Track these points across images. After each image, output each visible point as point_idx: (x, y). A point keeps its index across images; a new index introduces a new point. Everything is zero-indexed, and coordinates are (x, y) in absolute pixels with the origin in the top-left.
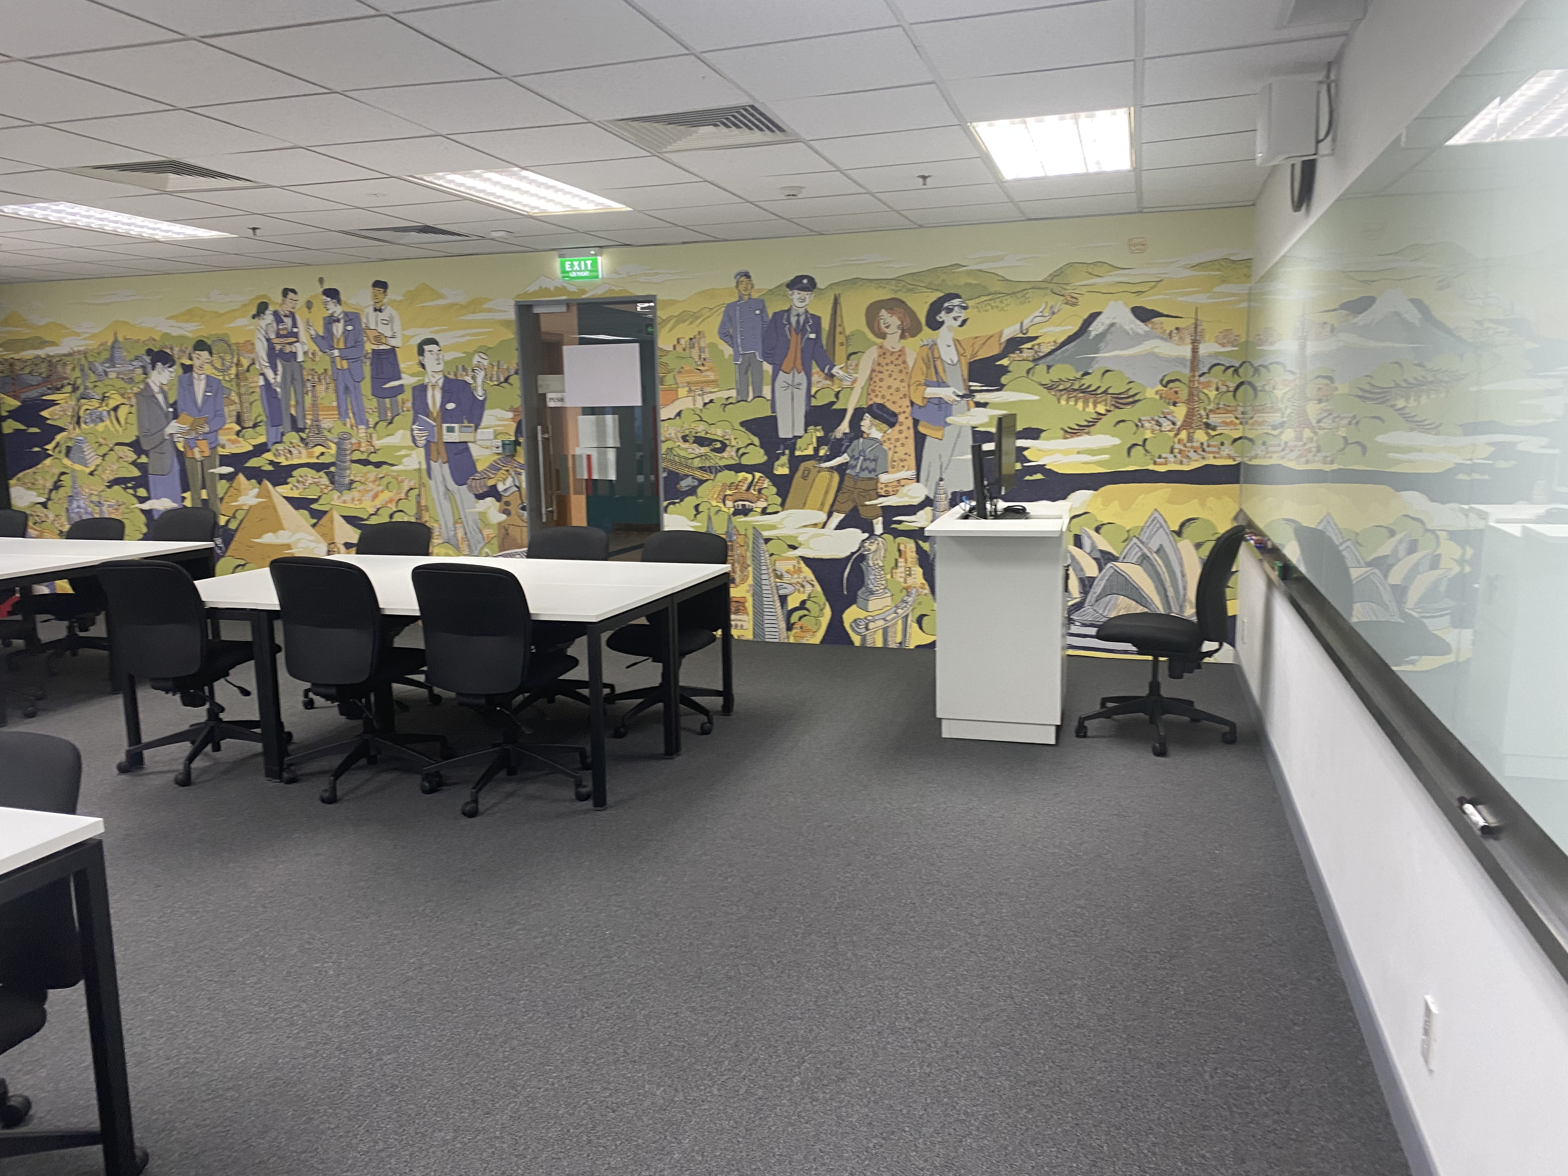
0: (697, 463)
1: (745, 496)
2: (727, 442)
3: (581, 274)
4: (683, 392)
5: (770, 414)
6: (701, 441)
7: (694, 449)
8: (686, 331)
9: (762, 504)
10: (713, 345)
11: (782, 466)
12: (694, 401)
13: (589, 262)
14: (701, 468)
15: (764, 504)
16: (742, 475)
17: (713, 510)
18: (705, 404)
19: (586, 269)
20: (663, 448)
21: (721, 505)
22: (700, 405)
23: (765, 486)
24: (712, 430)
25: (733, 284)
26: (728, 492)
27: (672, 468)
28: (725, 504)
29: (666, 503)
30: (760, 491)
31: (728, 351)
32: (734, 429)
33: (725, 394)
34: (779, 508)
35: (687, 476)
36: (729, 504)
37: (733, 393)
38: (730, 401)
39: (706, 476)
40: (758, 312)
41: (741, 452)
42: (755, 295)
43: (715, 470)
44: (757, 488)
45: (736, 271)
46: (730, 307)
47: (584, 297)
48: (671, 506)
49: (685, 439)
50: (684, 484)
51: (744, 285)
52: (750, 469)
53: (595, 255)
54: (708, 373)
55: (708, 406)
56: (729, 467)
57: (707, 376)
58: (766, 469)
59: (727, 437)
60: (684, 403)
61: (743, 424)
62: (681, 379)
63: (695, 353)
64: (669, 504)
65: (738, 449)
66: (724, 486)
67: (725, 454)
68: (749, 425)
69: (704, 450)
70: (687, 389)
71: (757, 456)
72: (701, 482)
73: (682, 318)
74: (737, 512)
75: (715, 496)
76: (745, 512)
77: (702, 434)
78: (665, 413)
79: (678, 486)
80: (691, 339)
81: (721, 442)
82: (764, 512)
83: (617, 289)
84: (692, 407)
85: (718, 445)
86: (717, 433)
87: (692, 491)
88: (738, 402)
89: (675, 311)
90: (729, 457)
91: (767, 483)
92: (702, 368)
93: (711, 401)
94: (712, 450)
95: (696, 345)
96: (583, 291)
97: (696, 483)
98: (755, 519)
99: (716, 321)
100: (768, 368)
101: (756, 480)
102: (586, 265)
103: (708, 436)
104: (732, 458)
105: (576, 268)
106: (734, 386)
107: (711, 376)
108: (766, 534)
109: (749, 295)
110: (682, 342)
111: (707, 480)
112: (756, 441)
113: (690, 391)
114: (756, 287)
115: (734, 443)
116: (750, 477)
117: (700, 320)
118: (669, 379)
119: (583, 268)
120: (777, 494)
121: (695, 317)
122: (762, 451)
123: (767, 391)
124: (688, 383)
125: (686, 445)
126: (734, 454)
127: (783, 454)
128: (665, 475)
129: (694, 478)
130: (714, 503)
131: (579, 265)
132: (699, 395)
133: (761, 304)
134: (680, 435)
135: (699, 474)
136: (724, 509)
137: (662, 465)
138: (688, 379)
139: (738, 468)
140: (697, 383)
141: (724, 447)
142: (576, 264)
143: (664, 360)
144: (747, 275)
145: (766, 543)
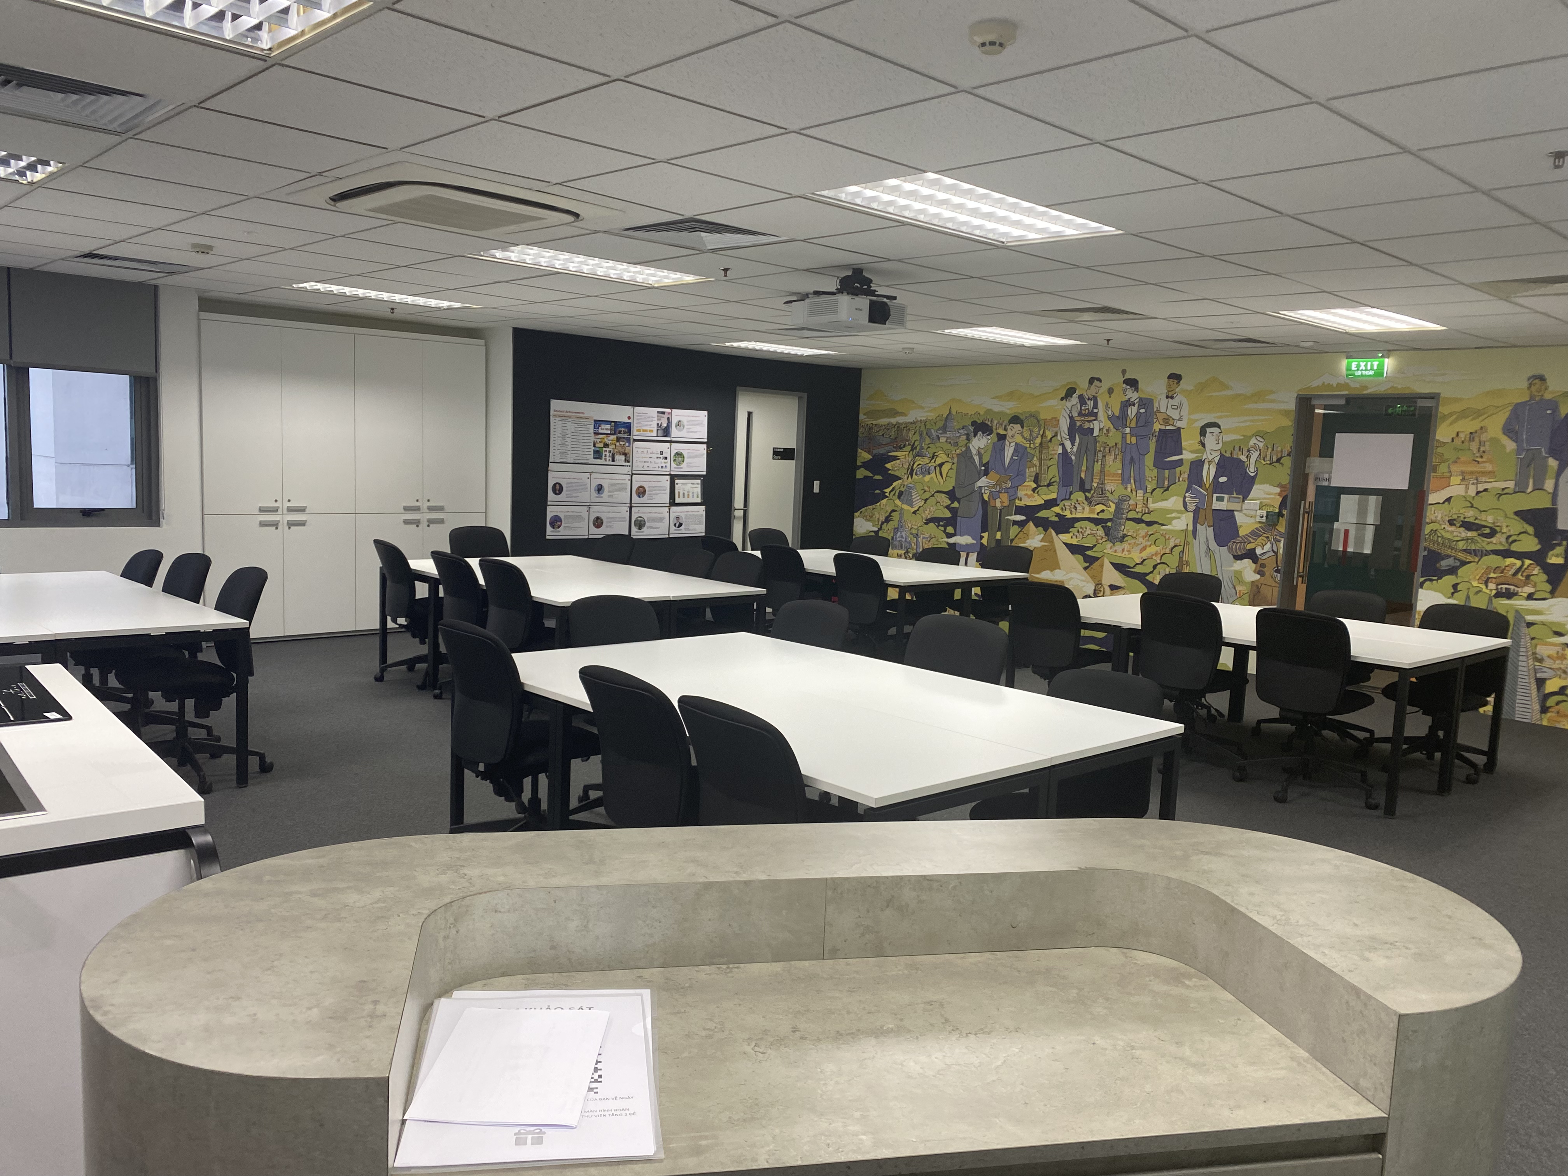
0: (1461, 545)
1: (1511, 581)
2: (1498, 529)
3: (1366, 373)
4: (1455, 480)
5: (1549, 505)
6: (1468, 526)
7: (1460, 533)
8: (1467, 426)
9: (1528, 590)
10: (1494, 441)
11: (1557, 556)
12: (1467, 489)
13: (1376, 363)
14: (1465, 550)
15: (1532, 590)
16: (1509, 561)
17: (1472, 591)
18: (1478, 493)
19: (1372, 369)
20: (1427, 529)
21: (1483, 587)
22: (1472, 492)
23: (1535, 572)
24: (1483, 516)
25: (1525, 385)
26: (1492, 575)
27: (1435, 548)
28: (1487, 586)
29: (1422, 579)
30: (1528, 577)
31: (1510, 445)
32: (1506, 517)
33: (1502, 485)
34: (1548, 595)
35: (1449, 556)
36: (1492, 586)
37: (1511, 484)
38: (1506, 491)
39: (1469, 558)
40: (1549, 412)
41: (1511, 540)
42: (1548, 396)
43: (1481, 554)
44: (1525, 574)
45: (1530, 374)
46: (1518, 406)
47: (1365, 392)
48: (1428, 583)
49: (1451, 522)
50: (1444, 564)
51: (1537, 386)
52: (1520, 556)
53: (1382, 357)
54: (1487, 465)
55: (1480, 494)
56: (1496, 552)
57: (1485, 467)
59: (1498, 524)
60: (1456, 489)
61: (1516, 513)
62: (1454, 468)
63: (1474, 446)
64: (1426, 580)
65: (1509, 536)
66: (1488, 569)
67: (1494, 540)
68: (1524, 515)
69: (1470, 534)
70: (1461, 478)
71: (1530, 544)
72: (1464, 563)
73: (1464, 414)
74: (1499, 595)
75: (1477, 578)
76: (1509, 595)
77: (1472, 520)
78: (1433, 498)
79: (1438, 565)
80: (1471, 433)
81: (1491, 528)
82: (1530, 597)
83: (1400, 387)
84: (1463, 494)
85: (1487, 531)
86: (1489, 519)
87: (1453, 571)
88: (1515, 492)
89: (1457, 407)
90: (1498, 543)
91: (1536, 570)
92: (1479, 459)
93: (1486, 490)
94: (1479, 535)
95: (1477, 439)
96: (1366, 388)
97: (1458, 564)
98: (1519, 603)
99: (1502, 418)
100: (1553, 463)
101: (1525, 566)
102: (1372, 366)
103: (1477, 522)
104: (1501, 543)
105: (1363, 367)
106: (1514, 478)
107: (1489, 467)
108: (1529, 618)
109: (1542, 396)
110: (1462, 435)
111: (1471, 562)
112: (1531, 530)
113: (1463, 479)
114: (1550, 389)
115: (1504, 530)
116: (1518, 563)
117: (1485, 416)
118: (1443, 468)
119: (1369, 368)
120: (1547, 581)
121: (1477, 414)
122: (1536, 540)
123: (1549, 485)
124: (1463, 473)
125: (1452, 528)
126: (1503, 540)
127: (1560, 545)
128: (1426, 553)
129: (1455, 559)
130: (1475, 584)
131: (1366, 366)
132: (1473, 484)
133: (1554, 405)
134: (1447, 519)
135: (1462, 556)
136: (1484, 590)
137: (1423, 544)
138: (1463, 469)
139: (1506, 554)
140: (1472, 473)
141: (1493, 533)
142: (1362, 364)
143: (1439, 450)
144: (1542, 378)
145: (1528, 627)
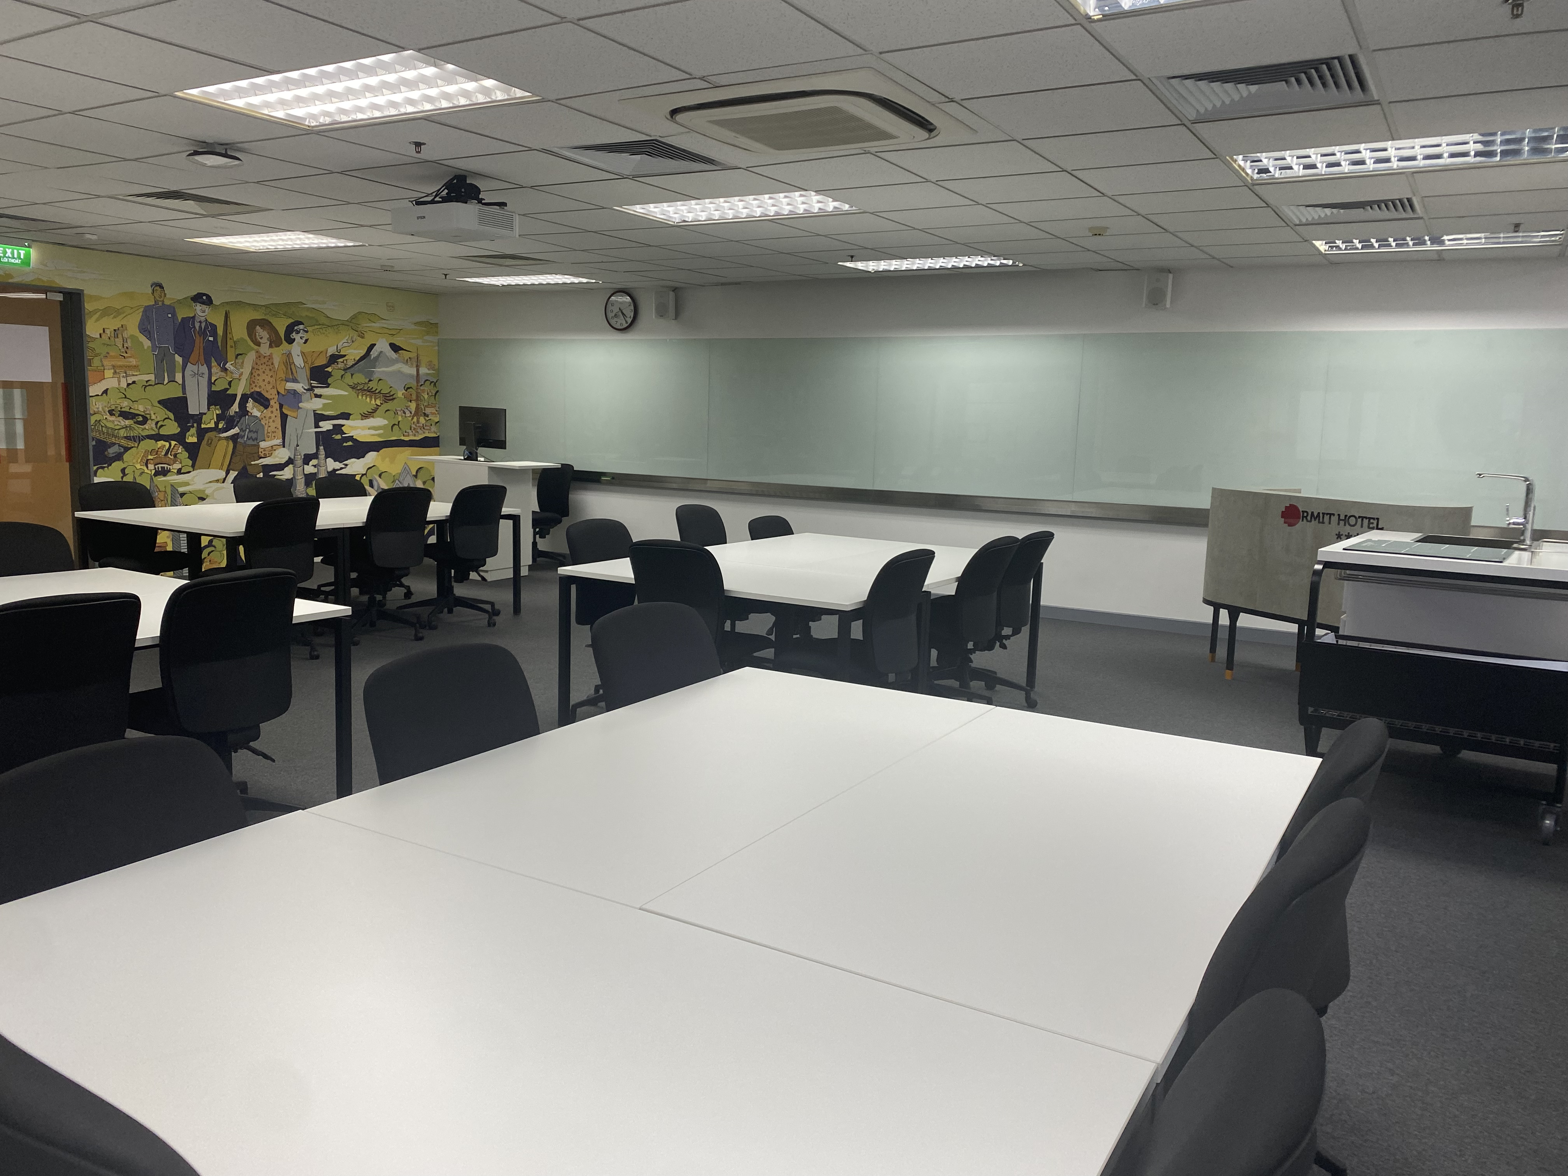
0: (122, 433)
1: (164, 461)
2: (148, 416)
3: (13, 261)
4: (109, 373)
5: (181, 395)
6: (125, 415)
7: (119, 422)
8: (111, 324)
9: (177, 466)
10: (132, 337)
11: (192, 436)
12: (119, 382)
13: (22, 252)
14: (125, 437)
15: (179, 466)
16: (161, 443)
17: (137, 473)
18: (129, 385)
19: (19, 257)
20: (93, 419)
21: (145, 468)
22: (124, 384)
23: (180, 451)
24: (135, 406)
25: (150, 291)
26: (150, 457)
27: (102, 438)
28: (147, 468)
29: (95, 468)
30: (175, 456)
31: (147, 343)
32: (153, 406)
33: (146, 377)
34: (191, 469)
35: (115, 444)
36: (151, 466)
37: (152, 377)
38: (149, 383)
39: (131, 444)
40: (170, 316)
41: (159, 424)
42: (167, 302)
43: (139, 439)
44: (173, 453)
46: (147, 310)
47: (10, 281)
48: (100, 471)
49: (111, 413)
50: (112, 451)
51: (158, 292)
52: (167, 438)
53: (29, 247)
54: (131, 360)
55: (130, 386)
56: (150, 437)
57: (131, 362)
58: (180, 438)
59: (148, 412)
60: (110, 382)
61: (160, 402)
62: (106, 363)
63: (119, 342)
64: (98, 469)
65: (157, 423)
66: (147, 452)
67: (146, 426)
68: (165, 403)
69: (128, 422)
70: (113, 371)
71: (172, 428)
72: (127, 449)
73: (106, 312)
74: (157, 473)
75: (139, 461)
76: (164, 472)
77: (127, 409)
78: (94, 390)
79: (106, 453)
80: (115, 330)
81: (142, 416)
82: (179, 472)
83: (45, 279)
84: (117, 386)
85: (141, 419)
86: (140, 408)
87: (119, 457)
88: (156, 384)
89: (100, 305)
90: (149, 428)
91: (180, 449)
92: (125, 355)
93: (134, 382)
94: (135, 423)
95: (120, 336)
96: (10, 276)
97: (122, 450)
98: (172, 478)
99: (136, 318)
100: (179, 359)
101: (172, 447)
102: (19, 254)
103: (132, 411)
104: (152, 429)
105: (9, 254)
106: (153, 372)
107: (133, 362)
108: (181, 490)
109: (163, 301)
110: (108, 331)
111: (133, 447)
112: (171, 416)
113: (115, 373)
114: (167, 296)
115: (153, 417)
116: (167, 444)
117: (125, 315)
118: (96, 362)
119: (16, 256)
120: (188, 458)
121: (118, 312)
122: (176, 424)
123: (179, 377)
124: (114, 367)
125: (113, 418)
126: (154, 426)
127: (193, 427)
128: (94, 443)
129: (119, 446)
130: (138, 466)
131: (13, 253)
132: (123, 377)
133: (172, 309)
134: (107, 409)
135: (124, 442)
136: (146, 471)
137: (92, 434)
138: (113, 363)
139: (157, 437)
140: (121, 367)
141: (145, 420)
142: (9, 251)
143: (90, 345)
144: (161, 287)
145: (181, 497)
